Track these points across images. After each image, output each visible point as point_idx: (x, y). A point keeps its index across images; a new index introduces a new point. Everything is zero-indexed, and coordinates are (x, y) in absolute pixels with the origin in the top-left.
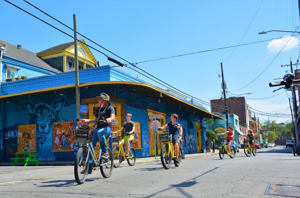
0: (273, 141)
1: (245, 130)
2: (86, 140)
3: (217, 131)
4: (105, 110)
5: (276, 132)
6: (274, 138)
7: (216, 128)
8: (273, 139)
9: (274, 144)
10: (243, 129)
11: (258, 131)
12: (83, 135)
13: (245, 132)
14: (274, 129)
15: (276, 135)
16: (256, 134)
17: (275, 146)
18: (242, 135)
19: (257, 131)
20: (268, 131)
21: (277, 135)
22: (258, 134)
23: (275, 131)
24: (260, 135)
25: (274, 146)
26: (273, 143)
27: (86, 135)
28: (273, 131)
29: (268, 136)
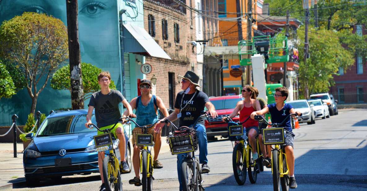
0: (327, 84)
1: (177, 27)
2: (189, 149)
3: (18, 32)
4: (192, 98)
5: (343, 33)
6: (329, 66)
7: (10, 16)
8: (325, 70)
9: (329, 101)
10: (165, 24)
11: (245, 34)
12: (183, 142)
13: (177, 40)
14: (336, 18)
15: (340, 50)
16: (235, 49)
17: (333, 112)
18: (159, 59)
19: (240, 31)
20: (300, 30)
21: (345, 46)
22: (244, 50)
23: (339, 28)
24: (258, 58)
25: (327, 113)
26: (325, 97)
27: (187, 141)
28: (328, 28)
29: (299, 60)
